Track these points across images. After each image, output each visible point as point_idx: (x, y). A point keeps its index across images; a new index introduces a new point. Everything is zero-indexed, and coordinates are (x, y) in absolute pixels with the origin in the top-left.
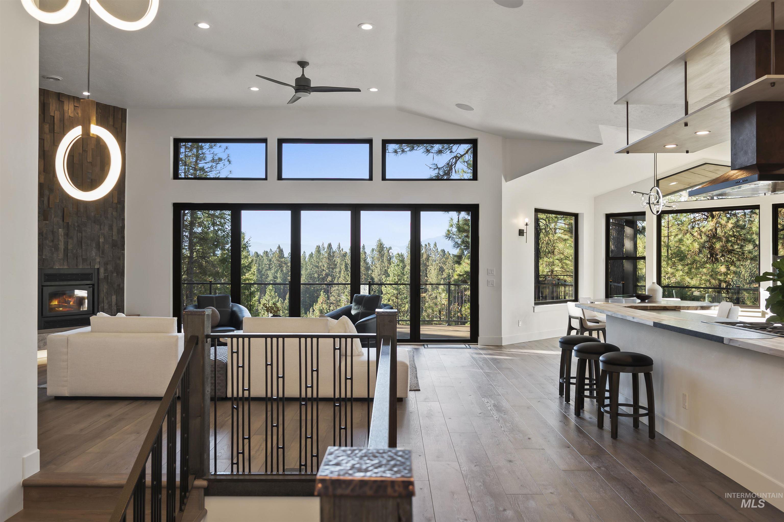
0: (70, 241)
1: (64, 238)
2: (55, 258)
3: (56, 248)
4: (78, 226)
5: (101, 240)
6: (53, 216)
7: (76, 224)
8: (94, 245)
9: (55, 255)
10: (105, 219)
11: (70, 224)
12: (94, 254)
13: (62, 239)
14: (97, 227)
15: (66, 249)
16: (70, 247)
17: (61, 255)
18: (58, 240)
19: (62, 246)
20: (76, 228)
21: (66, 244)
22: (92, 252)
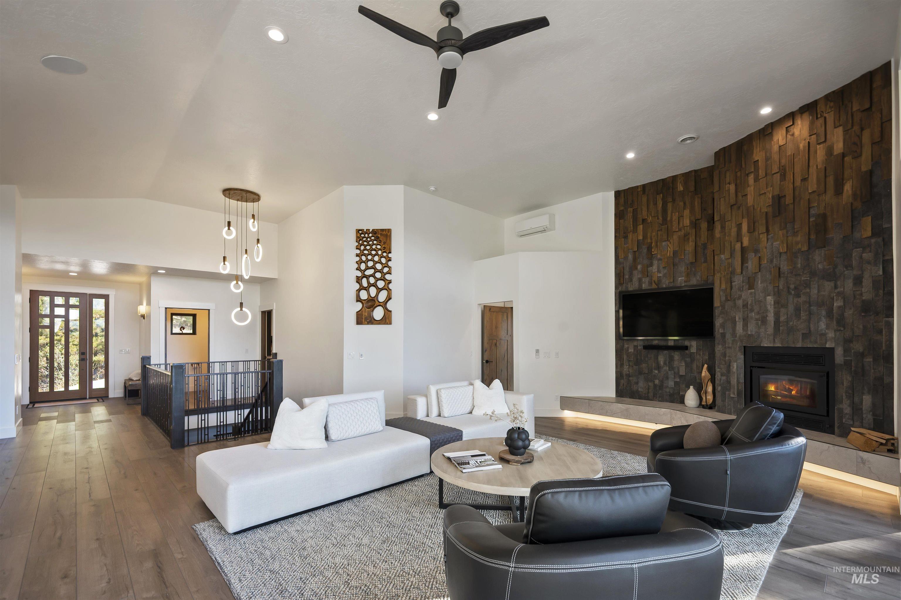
0: (783, 310)
1: (775, 308)
2: (762, 333)
3: (764, 320)
4: (796, 288)
5: (837, 304)
6: (760, 282)
7: (792, 286)
8: (824, 313)
9: (762, 330)
10: (845, 269)
11: (781, 287)
12: (822, 325)
13: (771, 309)
14: (828, 285)
15: (777, 322)
16: (782, 319)
17: (770, 329)
18: (767, 311)
19: (771, 318)
20: (793, 292)
21: (777, 315)
22: (821, 322)
